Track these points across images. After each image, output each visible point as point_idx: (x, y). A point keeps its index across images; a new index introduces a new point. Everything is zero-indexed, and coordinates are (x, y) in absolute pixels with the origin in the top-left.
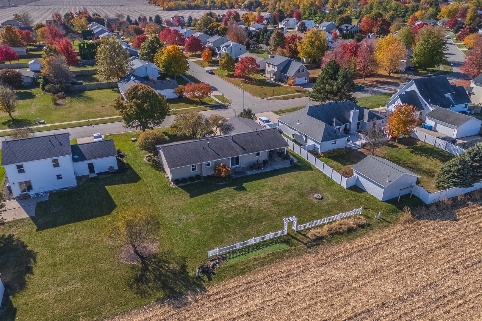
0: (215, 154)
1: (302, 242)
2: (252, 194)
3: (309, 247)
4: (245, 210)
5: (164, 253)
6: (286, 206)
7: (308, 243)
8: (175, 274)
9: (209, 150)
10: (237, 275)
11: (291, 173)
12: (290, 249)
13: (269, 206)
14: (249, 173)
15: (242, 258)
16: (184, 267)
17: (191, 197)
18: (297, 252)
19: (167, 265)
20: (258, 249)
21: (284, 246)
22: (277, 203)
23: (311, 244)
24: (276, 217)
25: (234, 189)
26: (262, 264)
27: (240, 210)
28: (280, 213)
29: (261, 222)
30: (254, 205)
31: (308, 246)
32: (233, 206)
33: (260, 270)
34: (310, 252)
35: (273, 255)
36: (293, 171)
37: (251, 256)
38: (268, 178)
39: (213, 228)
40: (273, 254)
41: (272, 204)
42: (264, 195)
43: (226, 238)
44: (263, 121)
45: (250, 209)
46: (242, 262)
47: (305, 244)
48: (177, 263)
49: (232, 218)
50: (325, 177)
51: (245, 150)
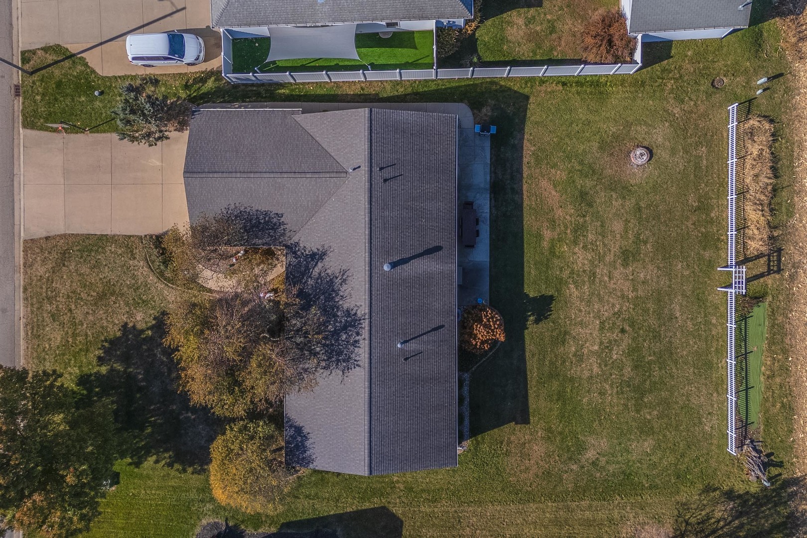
1: (762, 275)
2: (572, 291)
3: (779, 271)
4: (623, 331)
5: (679, 517)
6: (645, 243)
7: (769, 265)
8: (741, 513)
9: (413, 346)
10: (789, 419)
11: (525, 160)
12: (770, 305)
13: (631, 277)
15: (756, 397)
16: (730, 495)
18: (781, 298)
19: (713, 520)
20: (746, 358)
21: (759, 313)
22: (627, 256)
23: (774, 261)
24: (670, 281)
25: (537, 321)
26: (785, 370)
27: (616, 341)
28: (661, 265)
29: (672, 317)
30: (613, 305)
31: (775, 269)
32: (596, 348)
33: (796, 382)
34: (792, 278)
35: (774, 343)
36: (518, 149)
37: (758, 380)
38: (525, 227)
39: (650, 414)
40: (772, 342)
41: (625, 264)
42: (587, 268)
43: (689, 400)
45: (624, 320)
46: (766, 400)
47: (769, 272)
48: (715, 502)
49: (636, 367)
51: (438, 249)
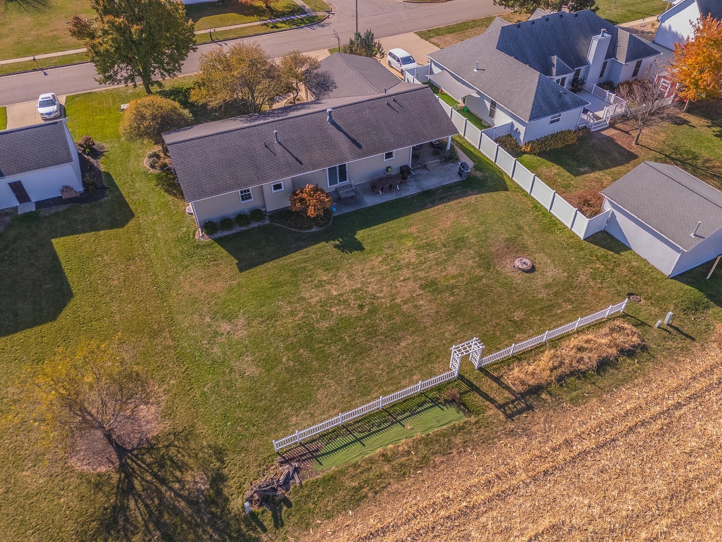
0: (291, 160)
1: (492, 401)
2: (376, 261)
3: (510, 417)
4: (361, 307)
5: (175, 434)
6: (452, 294)
7: (507, 404)
8: (197, 503)
9: (278, 149)
10: (342, 508)
11: (461, 200)
12: (466, 422)
13: (414, 295)
14: (370, 201)
15: (354, 454)
16: (218, 480)
17: (242, 269)
18: (482, 431)
19: (178, 474)
20: (393, 423)
21: (452, 416)
22: (431, 286)
23: (515, 407)
24: (431, 326)
25: (336, 246)
26: (402, 472)
27: (349, 305)
28: (441, 314)
29: (397, 340)
30: (381, 291)
31: (509, 412)
32: (335, 293)
33: (397, 493)
34: (511, 433)
35: (427, 445)
37: (376, 446)
38: (410, 216)
39: (288, 359)
40: (427, 441)
41: (422, 287)
42: (402, 262)
43: (318, 389)
44: (398, 61)
45: (373, 303)
46: (356, 466)
47: (500, 407)
48: (204, 466)
49: (331, 330)
50: (536, 207)
51: (359, 146)
